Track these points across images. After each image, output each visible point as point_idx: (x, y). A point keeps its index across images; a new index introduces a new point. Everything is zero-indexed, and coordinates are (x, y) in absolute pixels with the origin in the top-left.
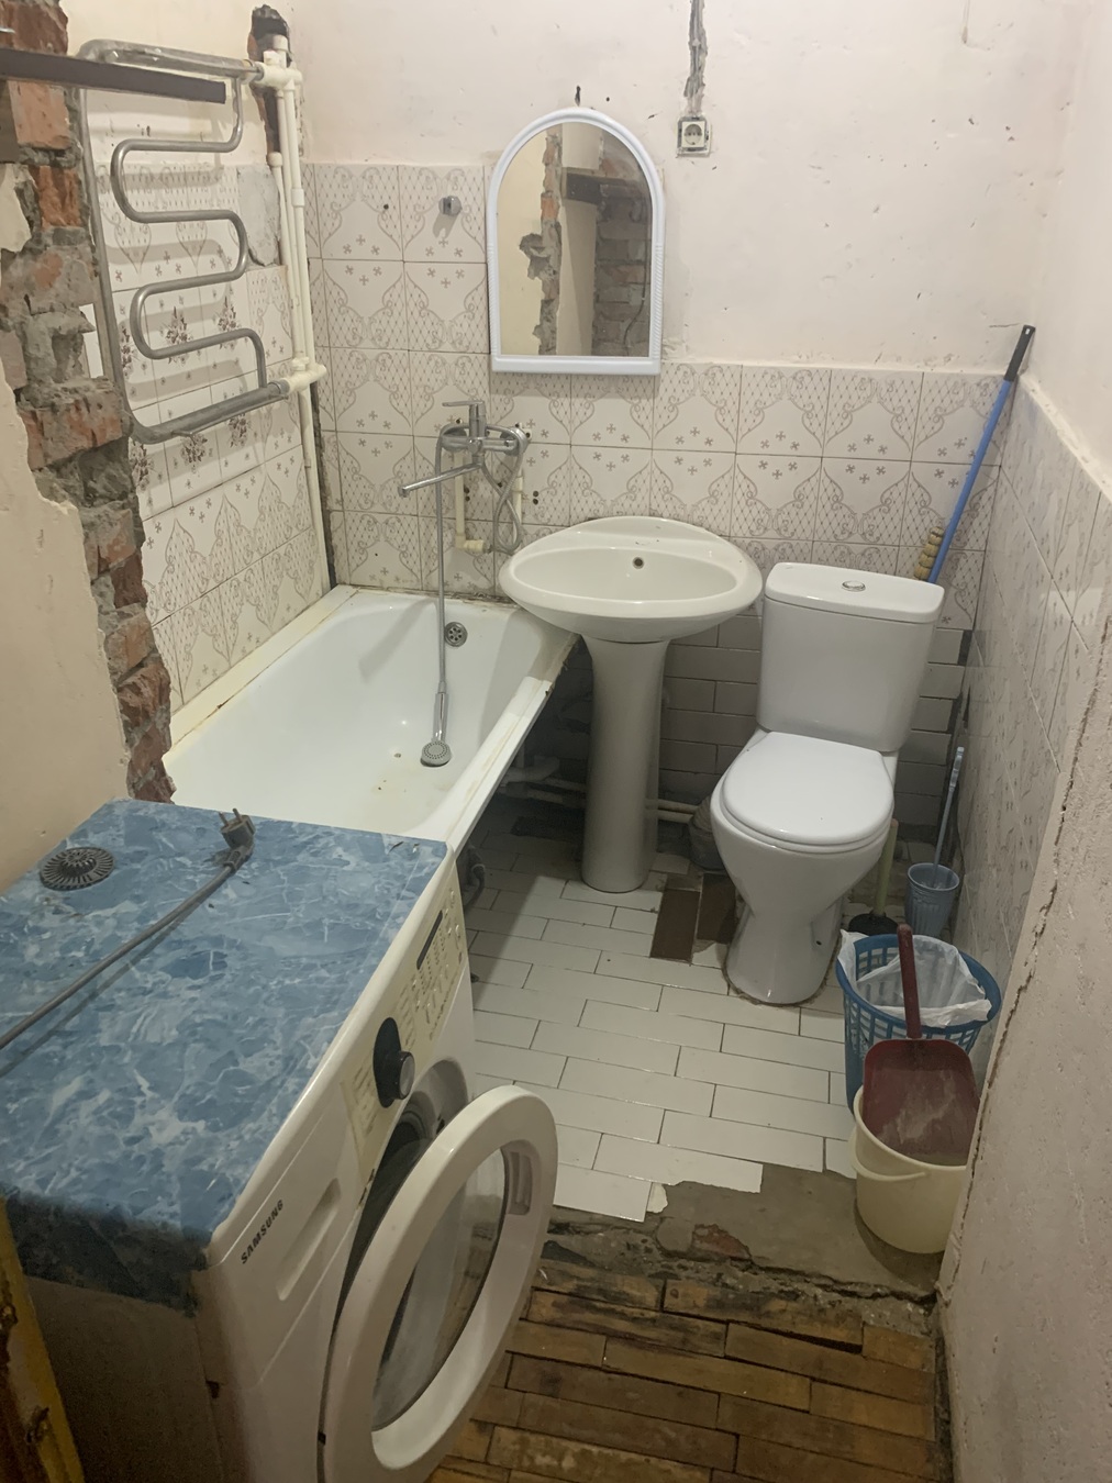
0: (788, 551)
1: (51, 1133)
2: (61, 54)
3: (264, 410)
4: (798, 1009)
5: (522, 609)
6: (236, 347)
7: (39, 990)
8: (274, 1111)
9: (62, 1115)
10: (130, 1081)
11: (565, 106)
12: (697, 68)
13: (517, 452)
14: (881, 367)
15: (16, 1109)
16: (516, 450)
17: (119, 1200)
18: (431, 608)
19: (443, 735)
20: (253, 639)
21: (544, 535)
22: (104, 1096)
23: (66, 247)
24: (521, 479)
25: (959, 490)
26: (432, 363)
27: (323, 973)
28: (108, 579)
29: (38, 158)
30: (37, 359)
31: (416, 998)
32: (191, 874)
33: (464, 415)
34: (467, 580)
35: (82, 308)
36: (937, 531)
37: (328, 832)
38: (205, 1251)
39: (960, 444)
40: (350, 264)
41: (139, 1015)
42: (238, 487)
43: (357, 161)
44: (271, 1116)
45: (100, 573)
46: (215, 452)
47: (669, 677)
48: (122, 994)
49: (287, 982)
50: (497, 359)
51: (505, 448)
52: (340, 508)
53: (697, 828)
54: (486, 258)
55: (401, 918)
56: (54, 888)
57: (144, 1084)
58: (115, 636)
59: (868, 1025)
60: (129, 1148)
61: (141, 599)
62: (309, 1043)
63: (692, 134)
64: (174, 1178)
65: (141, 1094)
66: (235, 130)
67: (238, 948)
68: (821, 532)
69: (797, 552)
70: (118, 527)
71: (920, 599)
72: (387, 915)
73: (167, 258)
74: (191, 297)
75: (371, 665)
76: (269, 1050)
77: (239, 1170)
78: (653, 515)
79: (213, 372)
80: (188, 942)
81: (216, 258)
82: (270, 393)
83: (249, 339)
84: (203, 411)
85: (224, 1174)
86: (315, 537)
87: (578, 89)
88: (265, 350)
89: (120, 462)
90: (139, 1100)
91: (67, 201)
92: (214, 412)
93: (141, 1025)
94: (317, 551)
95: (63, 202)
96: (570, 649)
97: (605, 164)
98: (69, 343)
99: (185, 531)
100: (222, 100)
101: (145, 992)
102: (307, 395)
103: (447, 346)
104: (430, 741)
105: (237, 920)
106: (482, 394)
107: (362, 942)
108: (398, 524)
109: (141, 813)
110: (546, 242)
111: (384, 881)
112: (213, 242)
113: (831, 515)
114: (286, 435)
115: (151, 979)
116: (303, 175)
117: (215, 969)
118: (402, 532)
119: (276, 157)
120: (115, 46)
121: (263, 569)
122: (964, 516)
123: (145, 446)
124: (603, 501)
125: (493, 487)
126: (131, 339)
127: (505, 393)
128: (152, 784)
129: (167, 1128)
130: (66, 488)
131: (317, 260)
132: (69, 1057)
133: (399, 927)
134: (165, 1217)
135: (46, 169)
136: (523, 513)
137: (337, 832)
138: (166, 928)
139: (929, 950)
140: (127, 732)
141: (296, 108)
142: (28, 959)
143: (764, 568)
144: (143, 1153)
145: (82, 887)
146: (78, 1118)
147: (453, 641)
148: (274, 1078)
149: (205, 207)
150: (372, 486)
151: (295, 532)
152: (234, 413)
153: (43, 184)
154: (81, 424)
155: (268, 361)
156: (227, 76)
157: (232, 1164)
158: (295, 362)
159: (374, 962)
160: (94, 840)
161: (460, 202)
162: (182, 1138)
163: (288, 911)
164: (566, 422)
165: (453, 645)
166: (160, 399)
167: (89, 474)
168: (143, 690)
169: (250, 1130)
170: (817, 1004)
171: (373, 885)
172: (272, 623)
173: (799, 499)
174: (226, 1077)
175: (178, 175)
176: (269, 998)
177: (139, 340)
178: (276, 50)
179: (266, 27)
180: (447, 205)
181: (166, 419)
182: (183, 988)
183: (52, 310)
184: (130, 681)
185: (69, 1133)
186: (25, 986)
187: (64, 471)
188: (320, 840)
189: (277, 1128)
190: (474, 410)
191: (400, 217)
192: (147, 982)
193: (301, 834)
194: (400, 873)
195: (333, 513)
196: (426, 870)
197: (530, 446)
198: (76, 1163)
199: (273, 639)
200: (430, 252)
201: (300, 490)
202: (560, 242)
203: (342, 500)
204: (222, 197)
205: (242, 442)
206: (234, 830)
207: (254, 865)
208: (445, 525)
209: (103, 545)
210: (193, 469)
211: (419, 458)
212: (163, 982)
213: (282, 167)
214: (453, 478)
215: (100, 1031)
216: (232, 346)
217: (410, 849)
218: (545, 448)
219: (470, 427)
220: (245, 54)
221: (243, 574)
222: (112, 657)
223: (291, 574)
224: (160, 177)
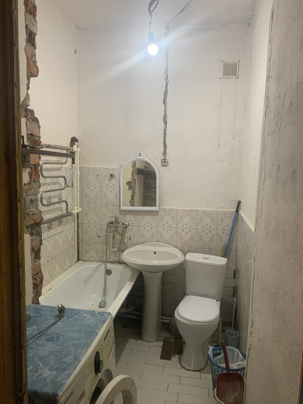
0: (190, 250)
3: (66, 218)
4: (200, 372)
8: (72, 368)
10: (37, 364)
11: (138, 157)
12: (165, 150)
14: (208, 209)
16: (126, 227)
18: (103, 266)
19: (105, 299)
20: (58, 273)
21: (132, 247)
22: (31, 367)
23: (35, 183)
24: (127, 234)
25: (229, 236)
26: (106, 208)
27: (83, 340)
28: (33, 253)
29: (33, 166)
30: (27, 205)
31: (104, 348)
32: (50, 320)
33: (114, 220)
34: (113, 258)
36: (224, 246)
37: (82, 311)
38: (57, 398)
39: (227, 226)
40: (89, 187)
41: (39, 350)
42: (59, 236)
43: (91, 166)
45: (32, 251)
46: (54, 228)
47: (163, 283)
48: (35, 346)
49: (74, 342)
50: (122, 207)
51: (123, 227)
52: (82, 241)
53: (171, 323)
54: (120, 186)
55: (101, 328)
57: (41, 364)
58: (33, 266)
59: (217, 370)
60: (38, 377)
61: (39, 258)
62: (80, 355)
63: (164, 162)
64: (49, 383)
65: (40, 366)
66: (66, 160)
67: (62, 335)
68: (198, 246)
69: (192, 251)
70: (37, 241)
71: (222, 261)
72: (97, 328)
73: (49, 185)
74: (53, 193)
75: (87, 281)
76: (70, 356)
77: (64, 381)
78: (158, 242)
79: (56, 210)
80: (50, 334)
81: (59, 185)
82: (69, 214)
83: (65, 202)
84: (53, 218)
85: (61, 382)
86: (75, 248)
87: (140, 153)
88: (68, 205)
89: (39, 227)
90: (40, 368)
93: (39, 352)
94: (75, 252)
95: (35, 174)
96: (138, 274)
97: (145, 167)
98: (32, 202)
99: (46, 246)
101: (40, 345)
102: (76, 215)
103: (110, 204)
104: (101, 301)
105: (62, 329)
106: (118, 215)
107: (92, 333)
108: (96, 245)
109: (37, 307)
110: (132, 183)
111: (96, 321)
112: (59, 182)
113: (200, 242)
114: (71, 224)
115: (41, 342)
116: (80, 169)
117: (57, 340)
118: (97, 247)
119: (74, 165)
121: (62, 256)
122: (230, 242)
124: (146, 239)
125: (120, 236)
127: (123, 215)
128: (36, 303)
129: (47, 373)
130: (28, 231)
131: (81, 186)
133: (100, 330)
134: (48, 391)
135: (34, 168)
136: (127, 242)
137: (85, 311)
138: (44, 331)
139: (231, 350)
140: (33, 290)
141: (79, 156)
143: (185, 255)
144: (41, 378)
147: (108, 274)
148: (72, 362)
149: (58, 175)
150: (90, 236)
151: (70, 247)
152: (59, 219)
153: (33, 171)
154: (33, 218)
155: (68, 207)
156: (66, 150)
157: (63, 379)
158: (75, 208)
159: (94, 337)
161: (114, 175)
162: (51, 375)
163: (73, 327)
164: (137, 221)
165: (108, 275)
167: (32, 229)
168: (38, 280)
169: (67, 373)
170: (204, 370)
171: (94, 322)
172: (63, 270)
173: (192, 238)
174: (60, 362)
175: (53, 169)
176: (70, 346)
177: (41, 202)
178: (76, 145)
179: (74, 140)
180: (112, 176)
182: (49, 344)
183: (31, 195)
184: (35, 277)
187: (28, 228)
188: (80, 312)
189: (73, 372)
190: (116, 218)
191: (101, 177)
193: (76, 311)
194: (100, 319)
195: (80, 243)
196: (106, 318)
197: (129, 226)
199: (63, 274)
200: (107, 185)
201: (73, 237)
202: (135, 183)
203: (82, 240)
204: (62, 173)
205: (61, 225)
206: (61, 309)
207: (65, 318)
208: (108, 245)
209: (34, 245)
210: (49, 231)
211: (102, 229)
212: (44, 343)
213: (75, 167)
214: (110, 234)
215: (29, 353)
216: (61, 204)
217: (102, 314)
218: (132, 227)
219: (115, 222)
220: (69, 146)
221: (58, 257)
222: (33, 271)
223: (69, 257)
224: (50, 169)
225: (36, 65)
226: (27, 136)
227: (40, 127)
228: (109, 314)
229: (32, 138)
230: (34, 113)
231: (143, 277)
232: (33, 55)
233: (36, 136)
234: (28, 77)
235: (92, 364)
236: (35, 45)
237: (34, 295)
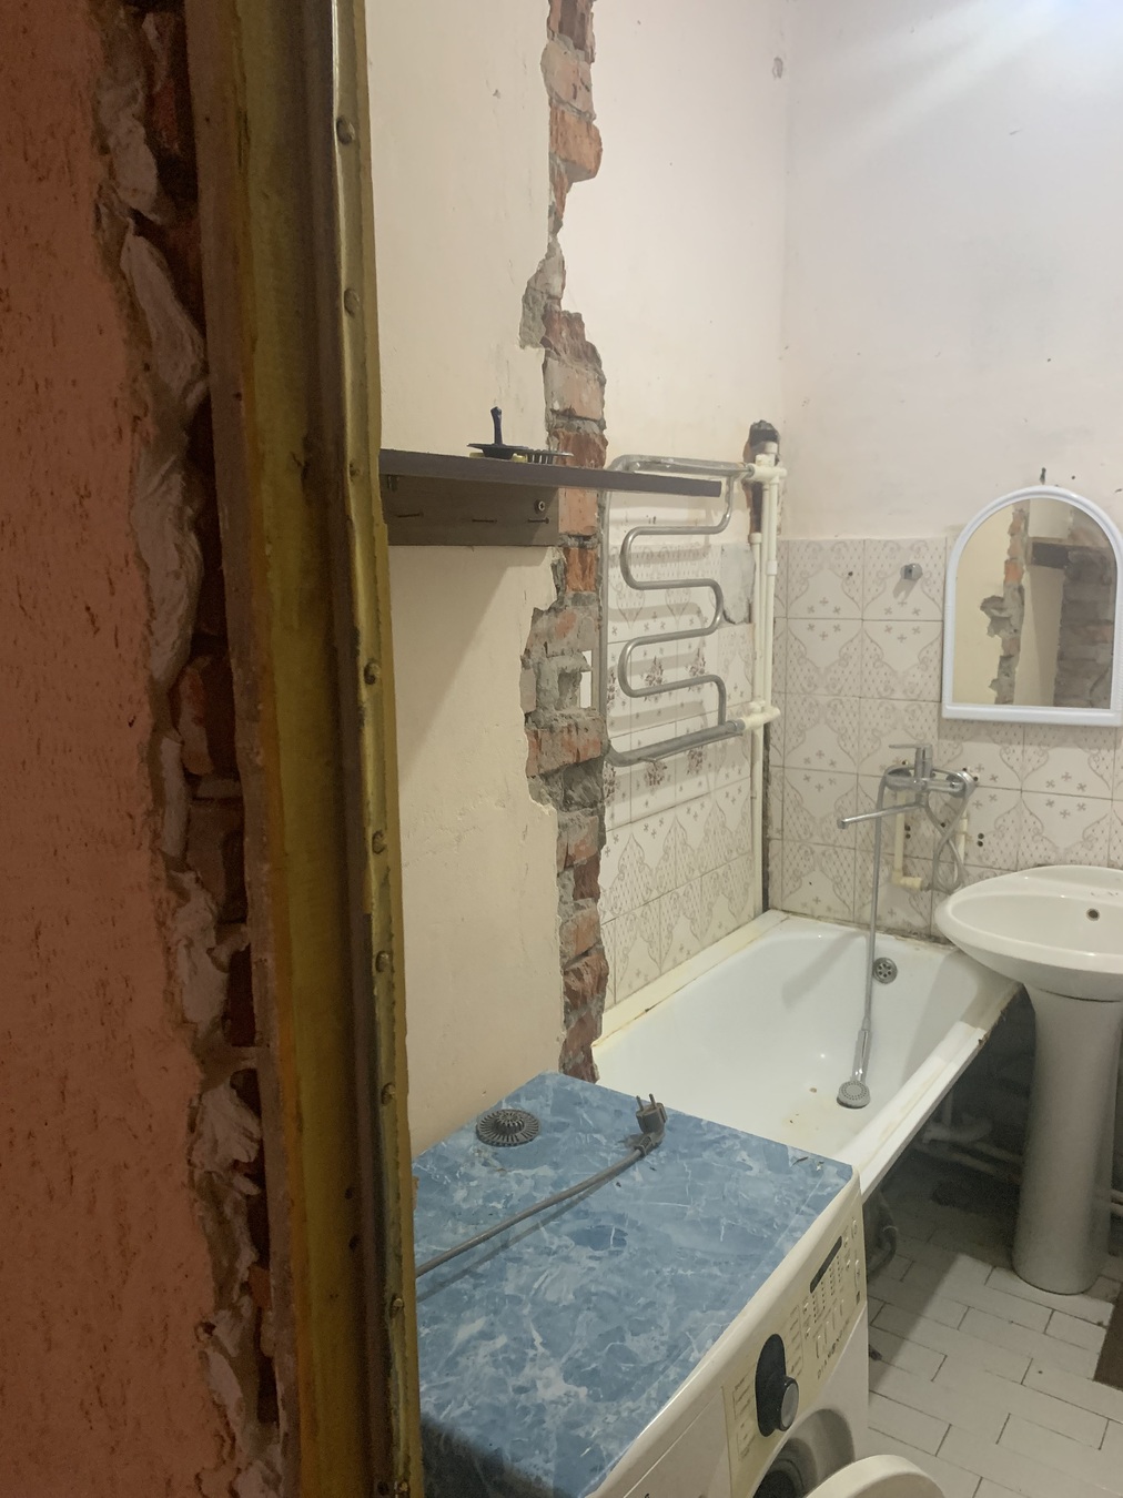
1: (452, 1364)
2: (599, 468)
3: (719, 744)
5: (960, 952)
6: (702, 691)
7: (461, 1230)
8: (654, 1395)
9: (462, 1351)
10: (525, 1332)
11: (1030, 485)
13: (963, 793)
15: (428, 1334)
16: (961, 792)
17: (501, 1443)
18: (861, 941)
19: (863, 1076)
20: (685, 950)
21: (988, 878)
22: (501, 1341)
23: (581, 607)
24: (966, 821)
26: (882, 709)
27: (716, 1271)
28: (570, 874)
29: (571, 542)
30: (546, 691)
31: (807, 1324)
32: (604, 1151)
33: (911, 759)
34: (901, 916)
35: (584, 654)
37: (734, 1135)
40: (813, 622)
41: (542, 1273)
42: (689, 810)
43: (827, 537)
44: (649, 1400)
45: (565, 868)
46: (672, 778)
48: (531, 1250)
49: (680, 1272)
50: (948, 707)
51: (950, 789)
52: (780, 837)
54: (943, 615)
55: (799, 1233)
56: (487, 1143)
57: (538, 1340)
58: (569, 924)
60: (517, 1396)
61: (595, 895)
62: (695, 1338)
64: (553, 1437)
65: (533, 1347)
66: (725, 516)
67: (639, 1229)
70: (585, 831)
72: (785, 1226)
73: (655, 617)
74: (670, 649)
75: (795, 991)
76: (655, 1334)
77: (613, 1446)
78: (1113, 867)
79: (681, 711)
80: (594, 1214)
81: (695, 617)
82: (728, 729)
83: (714, 684)
84: (668, 741)
85: (598, 1445)
86: (753, 861)
87: (1044, 470)
88: (727, 693)
89: (596, 777)
90: (531, 1353)
91: (587, 572)
92: (676, 743)
93: (543, 1282)
94: (753, 876)
95: (584, 573)
96: (1010, 998)
97: (1073, 536)
98: (570, 679)
99: (638, 845)
100: (717, 494)
101: (551, 1253)
102: (760, 734)
103: (899, 694)
104: (848, 1080)
105: (641, 1202)
106: (931, 738)
107: (758, 1249)
108: (834, 857)
109: (568, 1088)
110: (1008, 602)
111: (784, 1193)
112: (694, 604)
114: (737, 768)
115: (556, 1241)
116: (778, 549)
117: (615, 1245)
118: (838, 863)
119: (757, 537)
120: (639, 459)
121: (701, 886)
123: (616, 769)
124: (1056, 849)
125: (936, 826)
126: (617, 681)
127: (954, 738)
128: (579, 1064)
129: (552, 1385)
130: (551, 794)
131: (782, 620)
132: (477, 1297)
133: (796, 1240)
134: (540, 1473)
135: (574, 550)
136: (966, 854)
137: (743, 1137)
138: (576, 1196)
140: (566, 1013)
141: (779, 497)
142: (455, 1202)
144: (528, 1405)
145: (510, 1145)
146: (477, 1355)
147: (882, 977)
148: (658, 1362)
150: (813, 818)
151: (735, 855)
152: (693, 745)
153: (571, 560)
154: (570, 744)
155: (728, 703)
156: (724, 475)
157: (607, 1436)
158: (753, 704)
159: (766, 1270)
160: (525, 1105)
161: (921, 569)
162: (565, 1400)
163: (689, 1203)
164: (1017, 768)
165: (882, 981)
166: (633, 730)
167: (569, 785)
168: (585, 976)
169: (628, 1408)
171: (774, 1195)
172: (704, 939)
174: (612, 1350)
175: (673, 553)
176: (660, 1283)
177: (623, 682)
178: (766, 453)
179: (761, 436)
180: (908, 571)
181: (635, 747)
182: (584, 1256)
183: (563, 654)
184: (575, 966)
185: (467, 1367)
186: (450, 1223)
187: (550, 780)
188: (727, 1141)
189: (654, 1413)
190: (921, 754)
191: (863, 582)
192: (553, 1244)
193: (709, 1131)
194: (801, 1188)
195: (773, 842)
196: (829, 1191)
197: (977, 791)
198: (469, 1397)
199: (702, 953)
200: (888, 611)
201: (743, 818)
202: (1023, 603)
203: (783, 830)
204: (707, 569)
205: (697, 771)
206: (649, 1116)
207: (662, 1154)
208: (882, 860)
209: (572, 844)
210: (652, 791)
211: (862, 795)
212: (567, 1247)
213: (761, 544)
214: (895, 814)
215: (507, 1280)
216: (699, 689)
217: (814, 1166)
218: (993, 792)
219: (915, 768)
220: (741, 458)
221: (683, 888)
222: (565, 942)
223: (726, 893)
224: (659, 555)
225: (589, 125)
226: (547, 420)
227: (602, 383)
228: (845, 1171)
229: (569, 428)
230: (582, 325)
231: (1033, 1013)
232: (579, 84)
233: (586, 419)
234: (557, 179)
235: (745, 1385)
236: (588, 43)
237: (571, 1033)
